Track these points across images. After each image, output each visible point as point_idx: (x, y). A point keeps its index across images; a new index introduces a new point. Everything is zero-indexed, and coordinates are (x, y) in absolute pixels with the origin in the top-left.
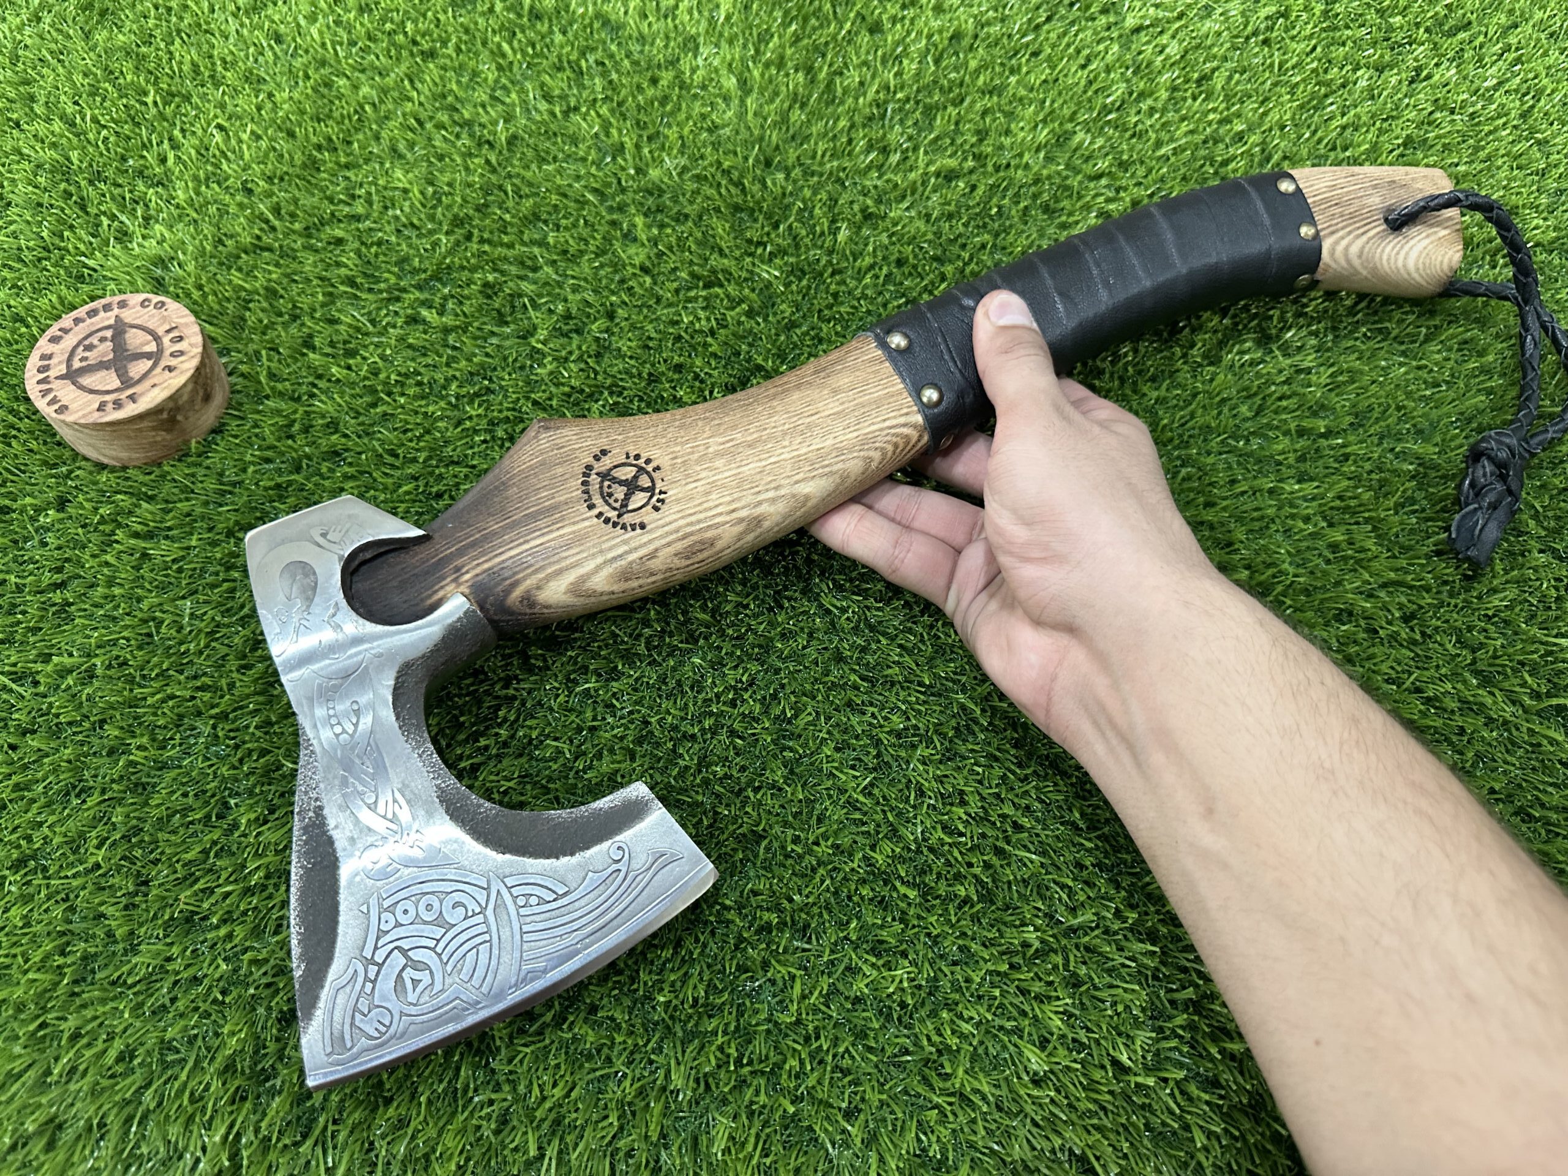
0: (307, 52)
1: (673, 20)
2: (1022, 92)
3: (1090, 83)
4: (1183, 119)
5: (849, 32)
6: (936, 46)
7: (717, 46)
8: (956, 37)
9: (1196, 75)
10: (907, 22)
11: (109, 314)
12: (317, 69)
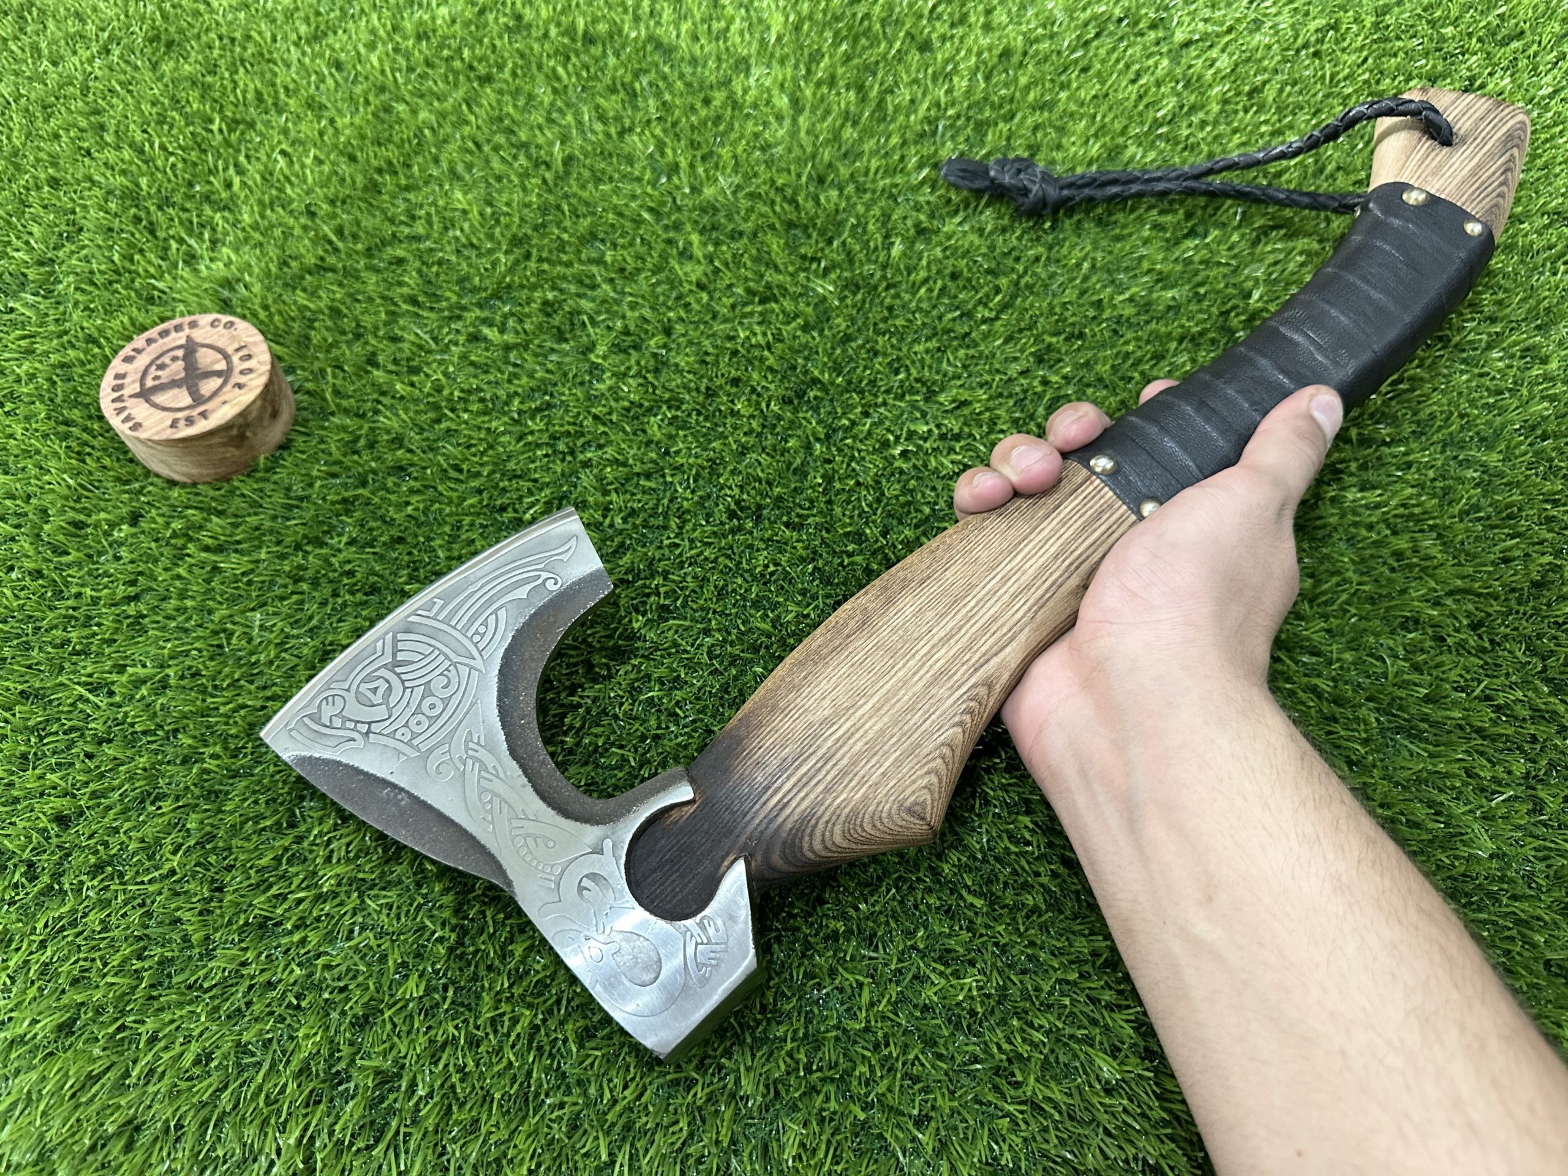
0: (367, 78)
1: (725, 42)
2: (1073, 107)
3: (1141, 97)
4: (1235, 131)
5: (899, 51)
6: (985, 63)
7: (769, 66)
8: (1006, 54)
9: (1247, 88)
10: (956, 40)
11: (180, 334)
12: (377, 96)
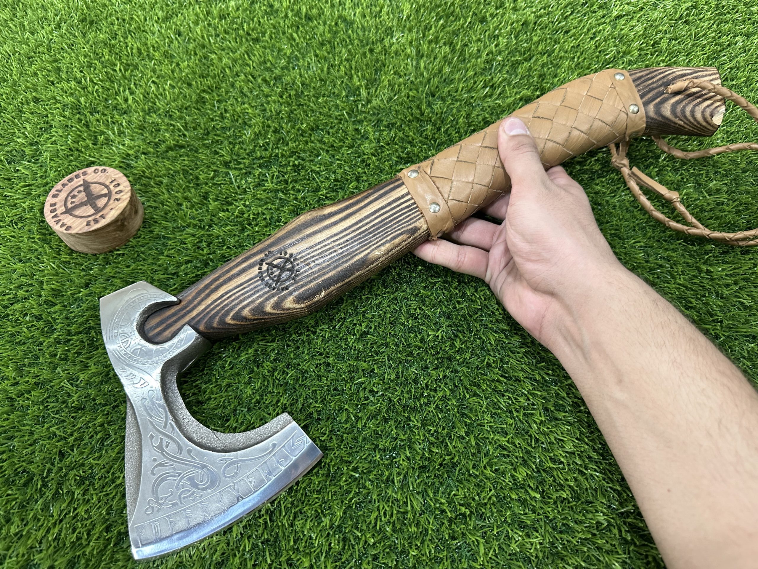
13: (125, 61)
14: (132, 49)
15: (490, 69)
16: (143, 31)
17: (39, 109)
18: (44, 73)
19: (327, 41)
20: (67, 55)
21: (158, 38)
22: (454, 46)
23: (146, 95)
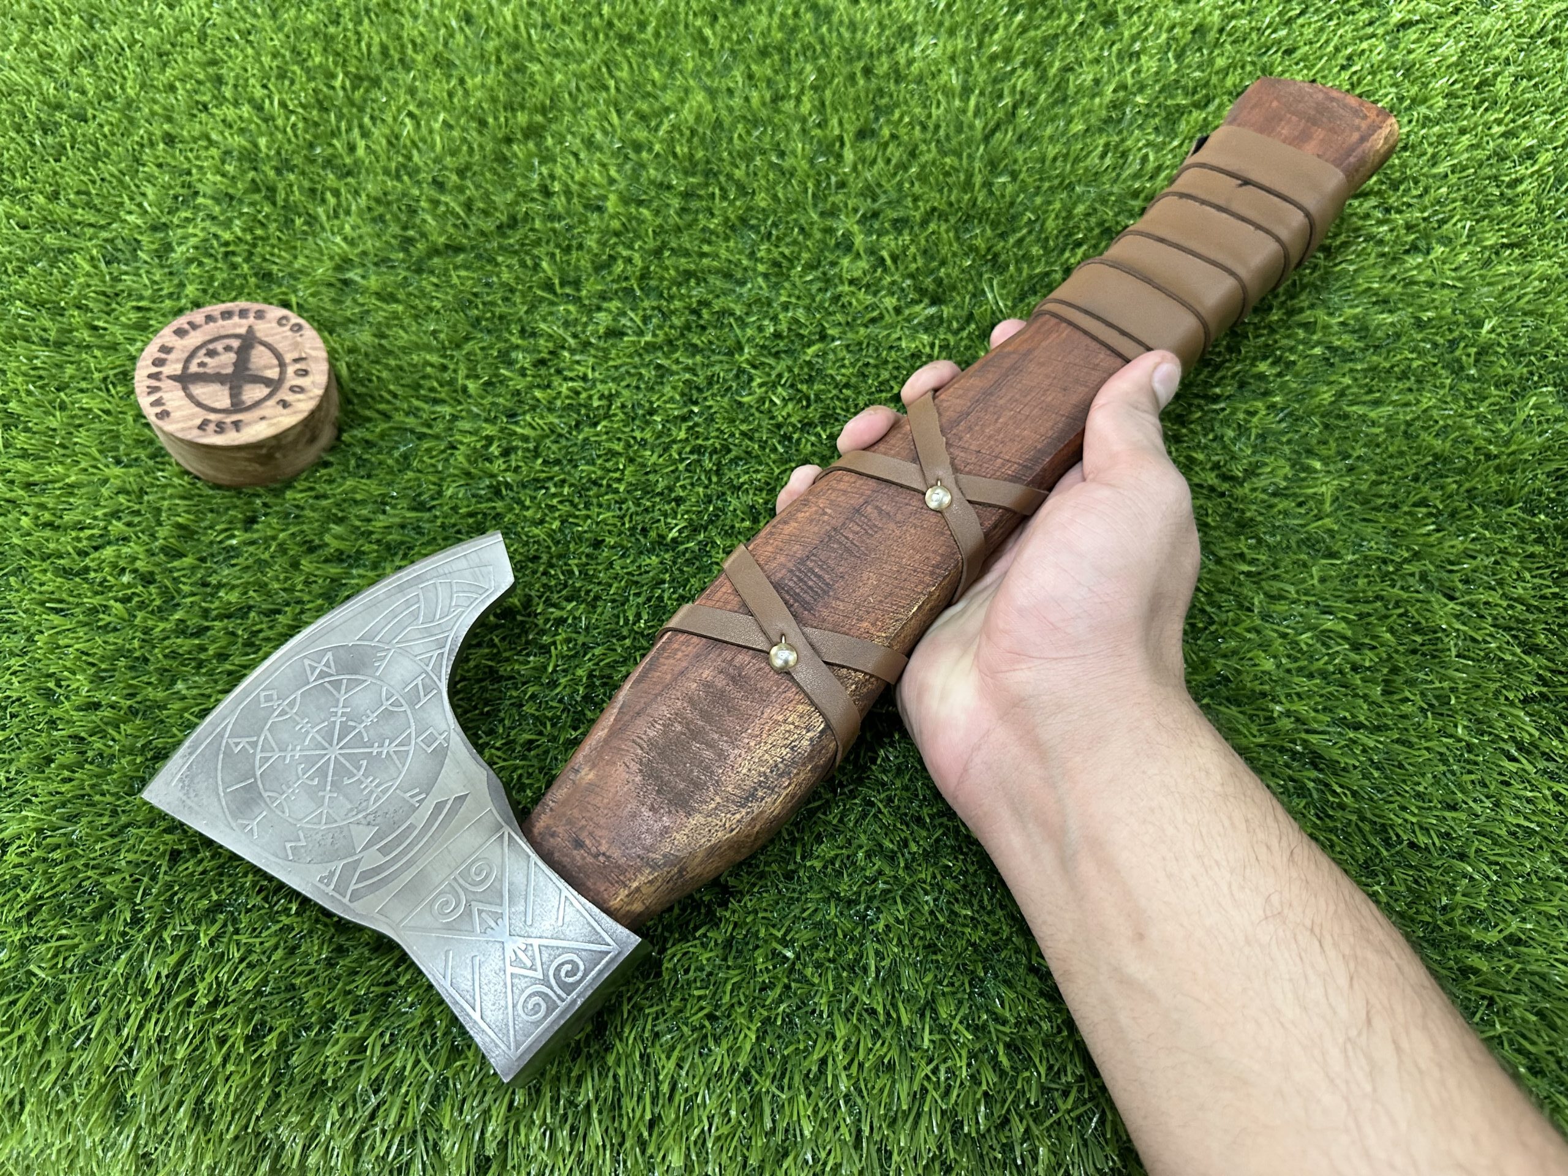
13: (353, 70)
14: (369, 46)
15: (1120, 121)
16: (395, 11)
17: (174, 157)
18: (188, 86)
19: (775, 48)
20: (238, 52)
21: (425, 25)
22: (1045, 70)
23: (393, 140)
